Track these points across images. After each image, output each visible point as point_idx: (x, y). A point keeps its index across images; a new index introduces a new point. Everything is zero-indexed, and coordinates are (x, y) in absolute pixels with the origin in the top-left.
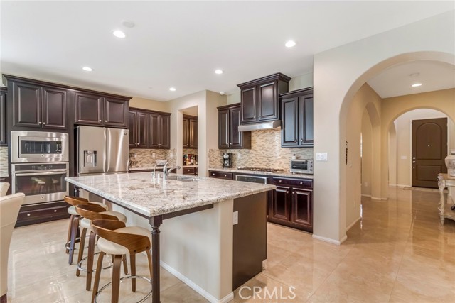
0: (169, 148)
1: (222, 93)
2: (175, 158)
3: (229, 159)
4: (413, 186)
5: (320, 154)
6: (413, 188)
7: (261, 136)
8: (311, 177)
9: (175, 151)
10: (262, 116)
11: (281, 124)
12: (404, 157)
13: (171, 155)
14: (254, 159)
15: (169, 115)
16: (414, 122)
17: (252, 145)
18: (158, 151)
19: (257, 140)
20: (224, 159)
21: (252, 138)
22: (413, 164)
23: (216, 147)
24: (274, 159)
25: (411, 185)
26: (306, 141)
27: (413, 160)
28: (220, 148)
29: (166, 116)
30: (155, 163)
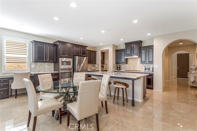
0: (96, 63)
1: (117, 45)
2: (98, 67)
3: (119, 67)
4: (177, 77)
5: (156, 66)
6: (178, 78)
7: (131, 60)
8: (153, 73)
9: (98, 64)
10: (133, 53)
11: (140, 56)
12: (174, 67)
13: (97, 66)
14: (128, 67)
15: (96, 52)
16: (177, 54)
17: (128, 62)
18: (92, 64)
19: (130, 61)
20: (118, 67)
21: (128, 60)
22: (177, 69)
23: (115, 63)
24: (136, 67)
25: (176, 77)
26: (149, 62)
27: (177, 68)
28: (116, 63)
29: (95, 52)
30: (91, 68)
